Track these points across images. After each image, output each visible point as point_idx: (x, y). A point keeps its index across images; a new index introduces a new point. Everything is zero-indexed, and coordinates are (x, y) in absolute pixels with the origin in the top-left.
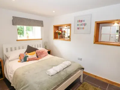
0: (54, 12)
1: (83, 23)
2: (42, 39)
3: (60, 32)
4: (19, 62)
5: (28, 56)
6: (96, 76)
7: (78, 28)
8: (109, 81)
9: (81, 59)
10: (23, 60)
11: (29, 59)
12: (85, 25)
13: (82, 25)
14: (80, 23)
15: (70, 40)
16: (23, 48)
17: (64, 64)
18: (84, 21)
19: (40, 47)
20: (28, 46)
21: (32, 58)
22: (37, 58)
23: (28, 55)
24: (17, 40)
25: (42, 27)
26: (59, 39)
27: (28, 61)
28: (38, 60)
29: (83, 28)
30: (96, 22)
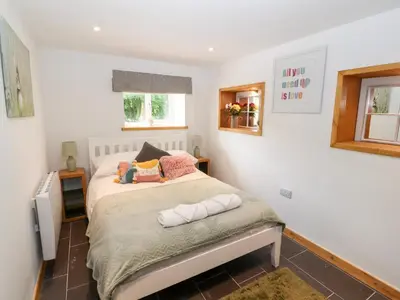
0: (211, 49)
1: (299, 77)
2: (186, 128)
3: (238, 107)
4: (116, 181)
5: (136, 170)
6: (332, 257)
7: (285, 96)
8: (376, 282)
9: (289, 195)
10: (124, 179)
11: (139, 177)
12: (304, 83)
13: (296, 84)
14: (291, 79)
15: (260, 133)
16: (135, 150)
17: (218, 202)
18: (303, 71)
19: (181, 149)
20: (146, 144)
21: (147, 177)
22: (159, 177)
23: (137, 167)
24: (122, 129)
25: (189, 96)
26: (234, 127)
27: (137, 182)
28: (162, 182)
29: (299, 95)
30: (340, 72)
